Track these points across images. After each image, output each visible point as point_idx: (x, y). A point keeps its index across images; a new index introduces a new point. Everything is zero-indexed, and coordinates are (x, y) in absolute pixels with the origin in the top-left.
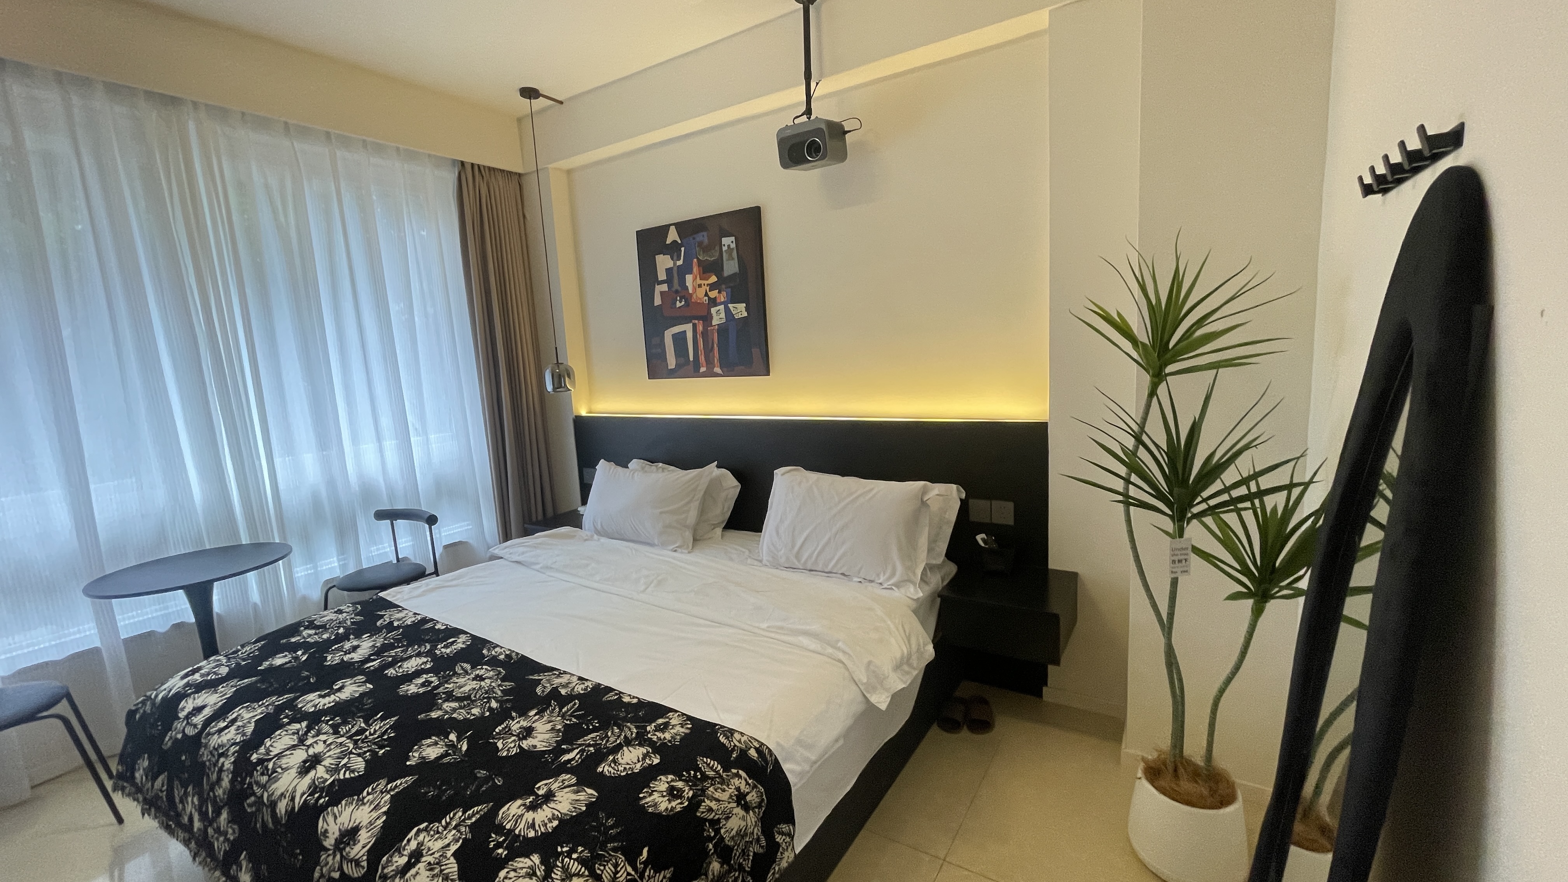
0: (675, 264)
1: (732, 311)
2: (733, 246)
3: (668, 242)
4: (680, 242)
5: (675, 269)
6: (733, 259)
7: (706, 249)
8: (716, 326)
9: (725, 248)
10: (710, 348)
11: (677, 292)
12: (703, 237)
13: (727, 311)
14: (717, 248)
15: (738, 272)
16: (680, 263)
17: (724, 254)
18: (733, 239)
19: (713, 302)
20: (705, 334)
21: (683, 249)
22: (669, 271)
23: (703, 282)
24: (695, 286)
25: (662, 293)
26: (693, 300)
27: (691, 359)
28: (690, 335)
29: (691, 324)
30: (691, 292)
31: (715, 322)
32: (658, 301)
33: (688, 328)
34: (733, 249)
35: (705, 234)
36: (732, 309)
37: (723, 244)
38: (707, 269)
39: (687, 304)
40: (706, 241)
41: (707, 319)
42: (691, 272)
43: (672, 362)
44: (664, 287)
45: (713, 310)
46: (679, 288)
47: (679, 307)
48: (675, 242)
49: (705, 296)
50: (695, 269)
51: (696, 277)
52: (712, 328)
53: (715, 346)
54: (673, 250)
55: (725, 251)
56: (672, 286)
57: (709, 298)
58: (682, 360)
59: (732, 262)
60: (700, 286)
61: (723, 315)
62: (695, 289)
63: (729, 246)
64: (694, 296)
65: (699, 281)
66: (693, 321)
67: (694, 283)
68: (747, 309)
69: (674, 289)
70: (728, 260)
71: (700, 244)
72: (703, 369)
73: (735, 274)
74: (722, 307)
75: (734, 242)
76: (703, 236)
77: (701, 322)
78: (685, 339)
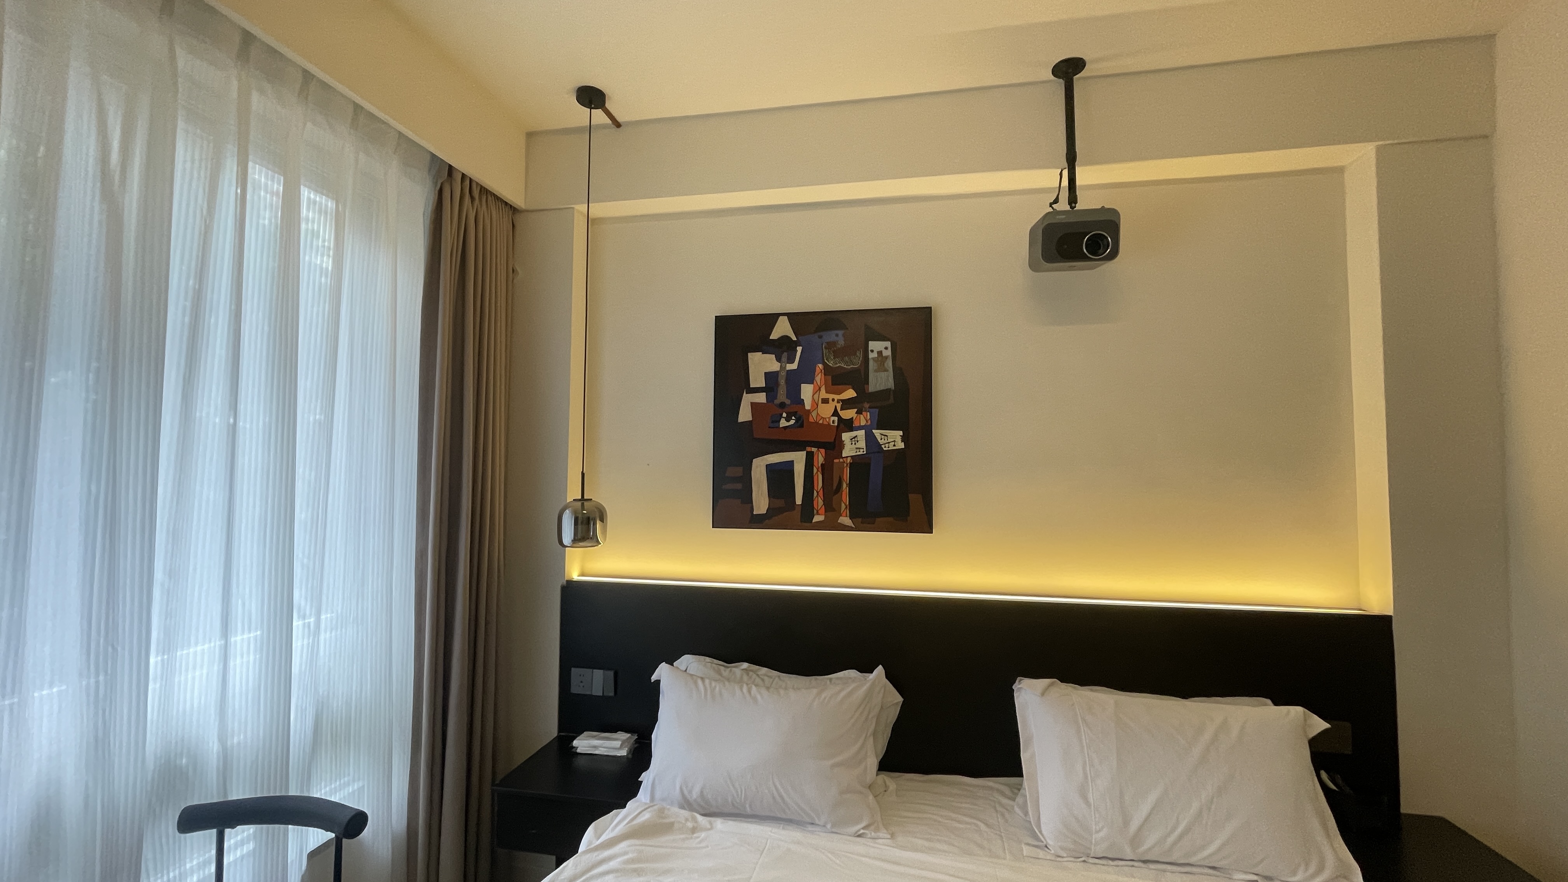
0: (782, 368)
1: (879, 440)
2: (888, 353)
3: (774, 336)
4: (794, 339)
5: (783, 374)
6: (886, 370)
7: (839, 353)
8: (849, 459)
9: (872, 356)
10: (835, 488)
11: (782, 405)
12: (838, 337)
13: (870, 439)
14: (860, 354)
15: (893, 388)
16: (794, 366)
17: (871, 364)
18: (888, 344)
19: (848, 425)
20: (826, 469)
21: (799, 349)
22: (771, 377)
23: (830, 396)
24: (816, 401)
25: (754, 405)
26: (811, 420)
27: (799, 500)
28: (799, 470)
29: (806, 452)
30: (808, 407)
31: (849, 451)
32: (745, 415)
33: (798, 459)
34: (886, 357)
35: (840, 333)
36: (878, 437)
37: (870, 349)
38: (837, 380)
39: (800, 423)
40: (841, 342)
41: (834, 447)
42: (811, 381)
43: (761, 503)
44: (761, 398)
45: (846, 436)
46: (788, 402)
47: (784, 427)
48: (785, 339)
49: (832, 416)
50: (819, 378)
51: (820, 388)
52: (841, 460)
53: (845, 485)
54: (783, 348)
55: (873, 359)
56: (775, 398)
57: (840, 419)
58: (780, 503)
59: (883, 375)
60: (825, 401)
61: (862, 444)
62: (815, 405)
63: (880, 353)
64: (814, 414)
65: (823, 394)
66: (809, 449)
67: (816, 396)
68: (904, 439)
69: (777, 402)
70: (876, 371)
71: (830, 345)
72: (817, 518)
73: (887, 391)
74: (861, 433)
75: (890, 349)
76: (837, 335)
77: (823, 451)
78: (791, 473)
